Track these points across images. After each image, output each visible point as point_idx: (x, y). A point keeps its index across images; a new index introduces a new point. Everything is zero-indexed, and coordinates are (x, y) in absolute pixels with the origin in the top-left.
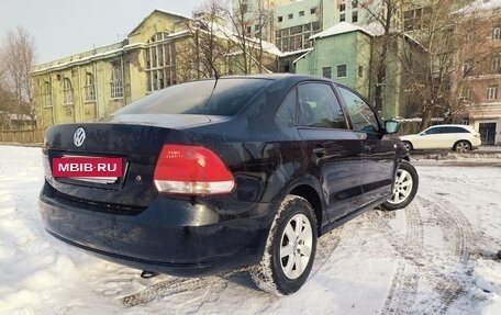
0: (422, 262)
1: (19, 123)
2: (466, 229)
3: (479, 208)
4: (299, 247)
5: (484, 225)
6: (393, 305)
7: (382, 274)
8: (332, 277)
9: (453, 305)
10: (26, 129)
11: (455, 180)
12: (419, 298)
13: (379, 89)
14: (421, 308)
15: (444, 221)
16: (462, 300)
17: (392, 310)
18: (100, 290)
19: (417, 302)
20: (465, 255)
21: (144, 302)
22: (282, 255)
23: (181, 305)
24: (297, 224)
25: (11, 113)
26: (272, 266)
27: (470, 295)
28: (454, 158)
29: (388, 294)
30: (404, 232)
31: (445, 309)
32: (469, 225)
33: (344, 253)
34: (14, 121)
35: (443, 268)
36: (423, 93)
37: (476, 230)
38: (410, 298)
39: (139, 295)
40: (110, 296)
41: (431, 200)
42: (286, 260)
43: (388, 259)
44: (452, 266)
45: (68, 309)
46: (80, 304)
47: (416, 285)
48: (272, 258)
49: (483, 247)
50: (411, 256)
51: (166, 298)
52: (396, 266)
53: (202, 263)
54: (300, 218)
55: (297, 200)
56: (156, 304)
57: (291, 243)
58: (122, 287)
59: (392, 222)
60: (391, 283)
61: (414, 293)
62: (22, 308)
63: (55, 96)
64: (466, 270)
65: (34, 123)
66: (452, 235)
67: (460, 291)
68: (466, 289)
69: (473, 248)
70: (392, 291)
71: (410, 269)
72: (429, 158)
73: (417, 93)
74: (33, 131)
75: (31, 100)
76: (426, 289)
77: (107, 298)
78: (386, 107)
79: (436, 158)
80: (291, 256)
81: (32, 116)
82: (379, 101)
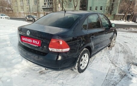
0: (117, 65)
1: (8, 10)
2: (130, 55)
3: (135, 48)
4: (85, 62)
5: (136, 54)
6: (107, 78)
7: (106, 68)
8: (92, 69)
9: (123, 79)
10: (10, 12)
11: (130, 38)
12: (114, 77)
13: (113, 4)
14: (114, 79)
15: (125, 52)
16: (125, 78)
17: (107, 80)
18: (33, 69)
19: (113, 78)
20: (129, 63)
21: (44, 73)
22: (81, 64)
23: (54, 75)
24: (85, 56)
25: (6, 7)
26: (78, 66)
27: (128, 77)
28: (131, 29)
29: (106, 75)
30: (113, 55)
31: (120, 80)
32: (132, 54)
33: (96, 61)
34: (7, 10)
35: (122, 67)
36: (126, 6)
37: (133, 55)
38: (112, 76)
39: (43, 71)
40: (36, 71)
41: (123, 44)
42: (81, 65)
43: (108, 64)
44: (124, 67)
45: (26, 74)
46: (29, 73)
47: (114, 72)
48: (78, 64)
49: (134, 61)
50: (114, 63)
51: (50, 72)
52: (110, 66)
53: (60, 68)
54: (86, 55)
55: (86, 50)
56: (47, 74)
57: (83, 61)
58: (39, 68)
59: (111, 51)
60: (107, 71)
61: (113, 75)
62: (15, 74)
63: (18, 3)
64: (128, 69)
65: (12, 11)
66: (126, 57)
67: (125, 75)
68: (127, 75)
69: (131, 61)
70: (107, 74)
71: (113, 67)
72: (124, 29)
73: (124, 6)
74: (12, 13)
75: (11, 4)
76: (116, 73)
77: (35, 72)
78: (114, 10)
79: (126, 29)
80: (83, 64)
81: (12, 9)
82: (112, 8)
